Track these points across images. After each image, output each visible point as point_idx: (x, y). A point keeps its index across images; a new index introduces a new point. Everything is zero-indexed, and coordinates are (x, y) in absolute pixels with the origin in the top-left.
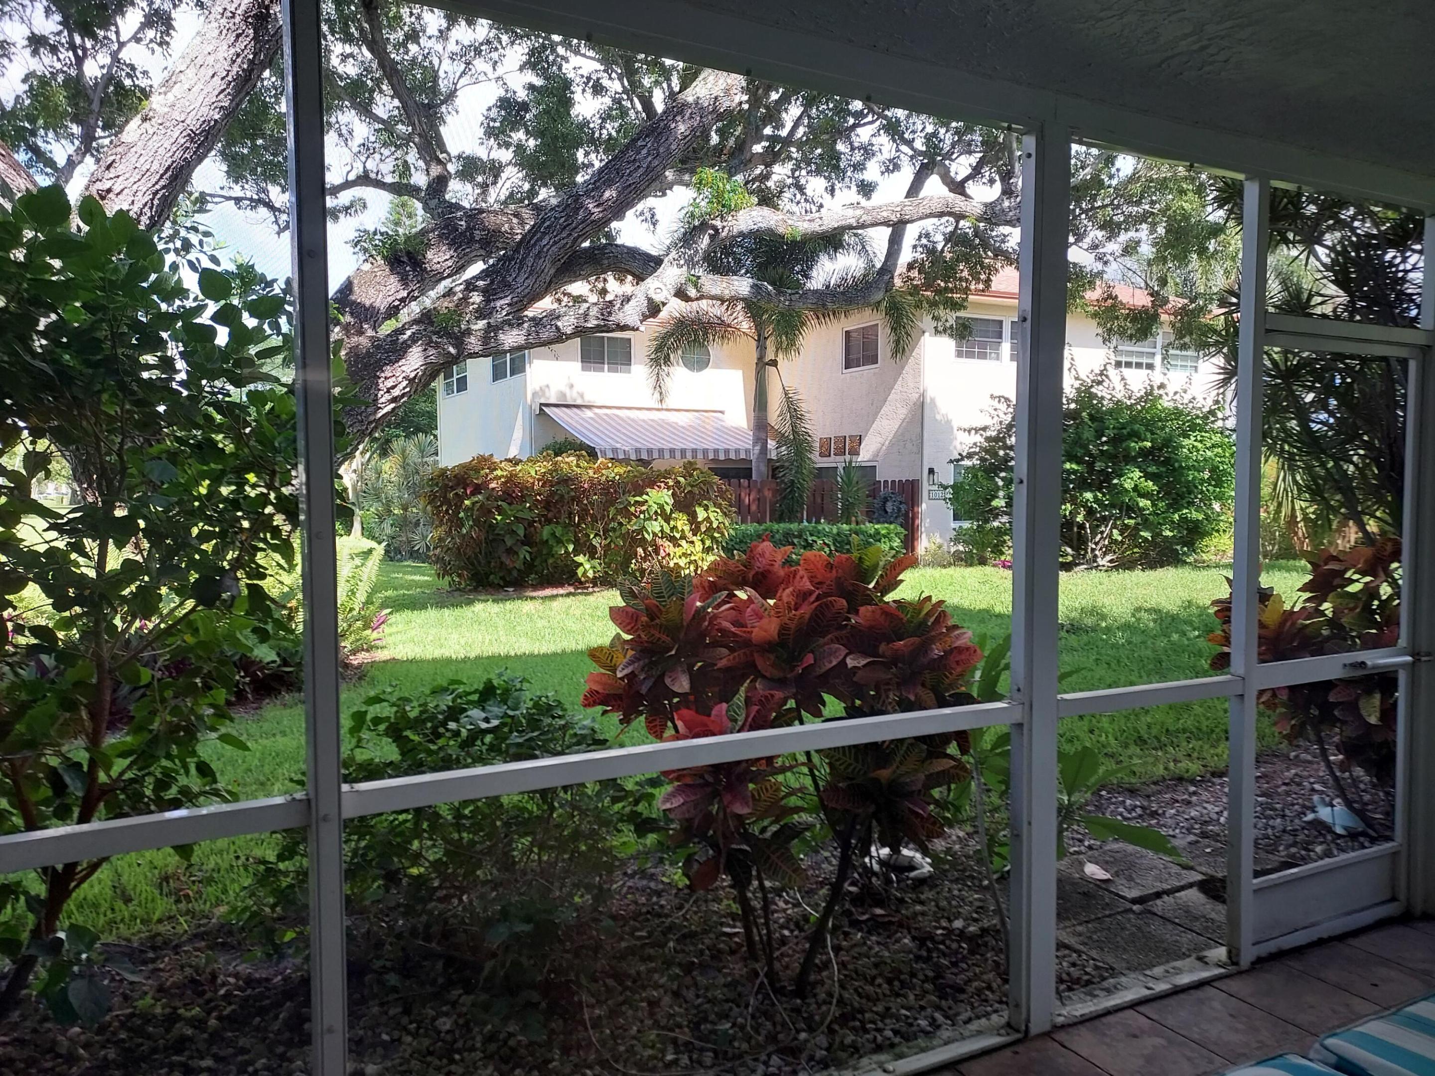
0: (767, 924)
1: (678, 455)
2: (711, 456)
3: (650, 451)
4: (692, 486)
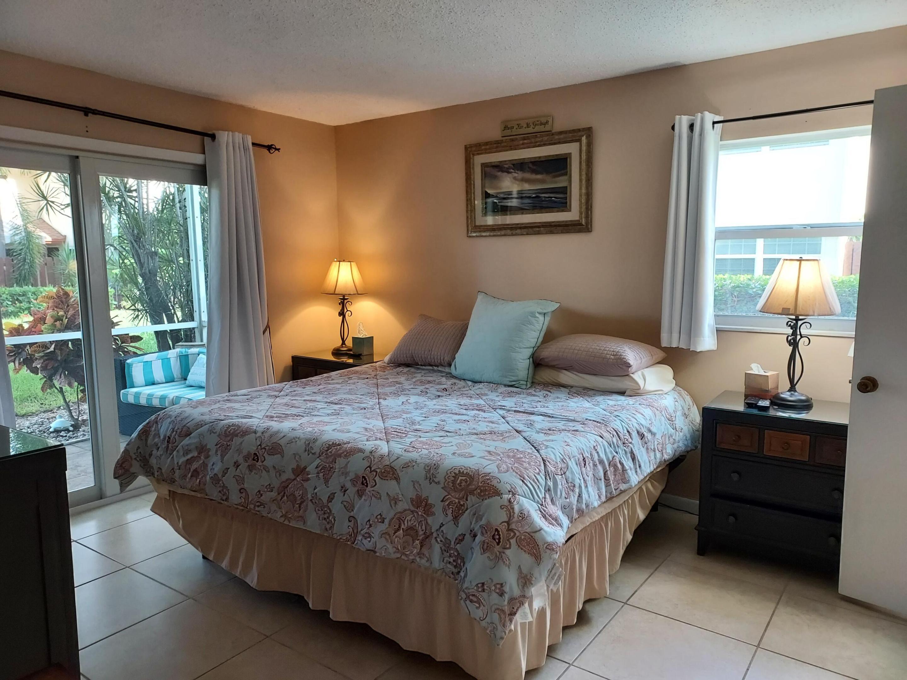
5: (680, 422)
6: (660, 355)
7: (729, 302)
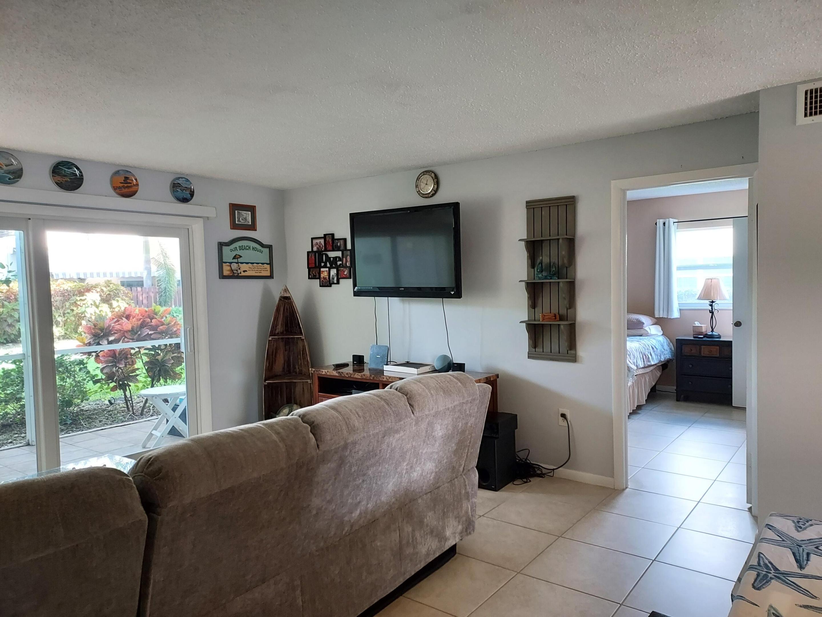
0: (132, 400)
1: (102, 275)
2: (121, 276)
3: (85, 274)
4: (110, 291)
5: (666, 347)
6: (655, 320)
7: (684, 298)
